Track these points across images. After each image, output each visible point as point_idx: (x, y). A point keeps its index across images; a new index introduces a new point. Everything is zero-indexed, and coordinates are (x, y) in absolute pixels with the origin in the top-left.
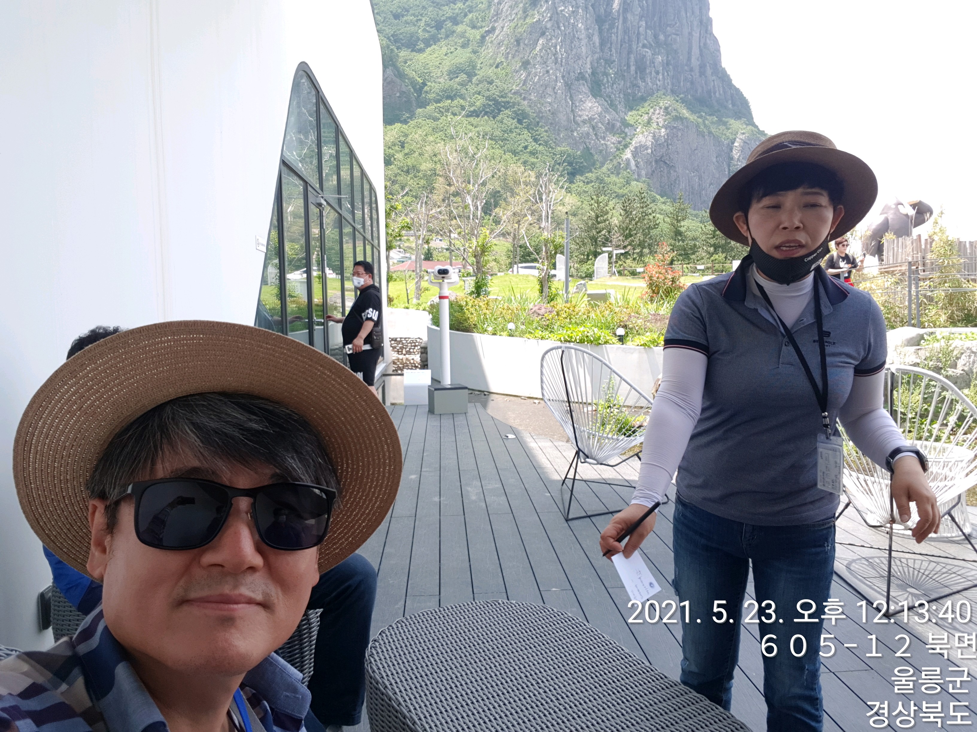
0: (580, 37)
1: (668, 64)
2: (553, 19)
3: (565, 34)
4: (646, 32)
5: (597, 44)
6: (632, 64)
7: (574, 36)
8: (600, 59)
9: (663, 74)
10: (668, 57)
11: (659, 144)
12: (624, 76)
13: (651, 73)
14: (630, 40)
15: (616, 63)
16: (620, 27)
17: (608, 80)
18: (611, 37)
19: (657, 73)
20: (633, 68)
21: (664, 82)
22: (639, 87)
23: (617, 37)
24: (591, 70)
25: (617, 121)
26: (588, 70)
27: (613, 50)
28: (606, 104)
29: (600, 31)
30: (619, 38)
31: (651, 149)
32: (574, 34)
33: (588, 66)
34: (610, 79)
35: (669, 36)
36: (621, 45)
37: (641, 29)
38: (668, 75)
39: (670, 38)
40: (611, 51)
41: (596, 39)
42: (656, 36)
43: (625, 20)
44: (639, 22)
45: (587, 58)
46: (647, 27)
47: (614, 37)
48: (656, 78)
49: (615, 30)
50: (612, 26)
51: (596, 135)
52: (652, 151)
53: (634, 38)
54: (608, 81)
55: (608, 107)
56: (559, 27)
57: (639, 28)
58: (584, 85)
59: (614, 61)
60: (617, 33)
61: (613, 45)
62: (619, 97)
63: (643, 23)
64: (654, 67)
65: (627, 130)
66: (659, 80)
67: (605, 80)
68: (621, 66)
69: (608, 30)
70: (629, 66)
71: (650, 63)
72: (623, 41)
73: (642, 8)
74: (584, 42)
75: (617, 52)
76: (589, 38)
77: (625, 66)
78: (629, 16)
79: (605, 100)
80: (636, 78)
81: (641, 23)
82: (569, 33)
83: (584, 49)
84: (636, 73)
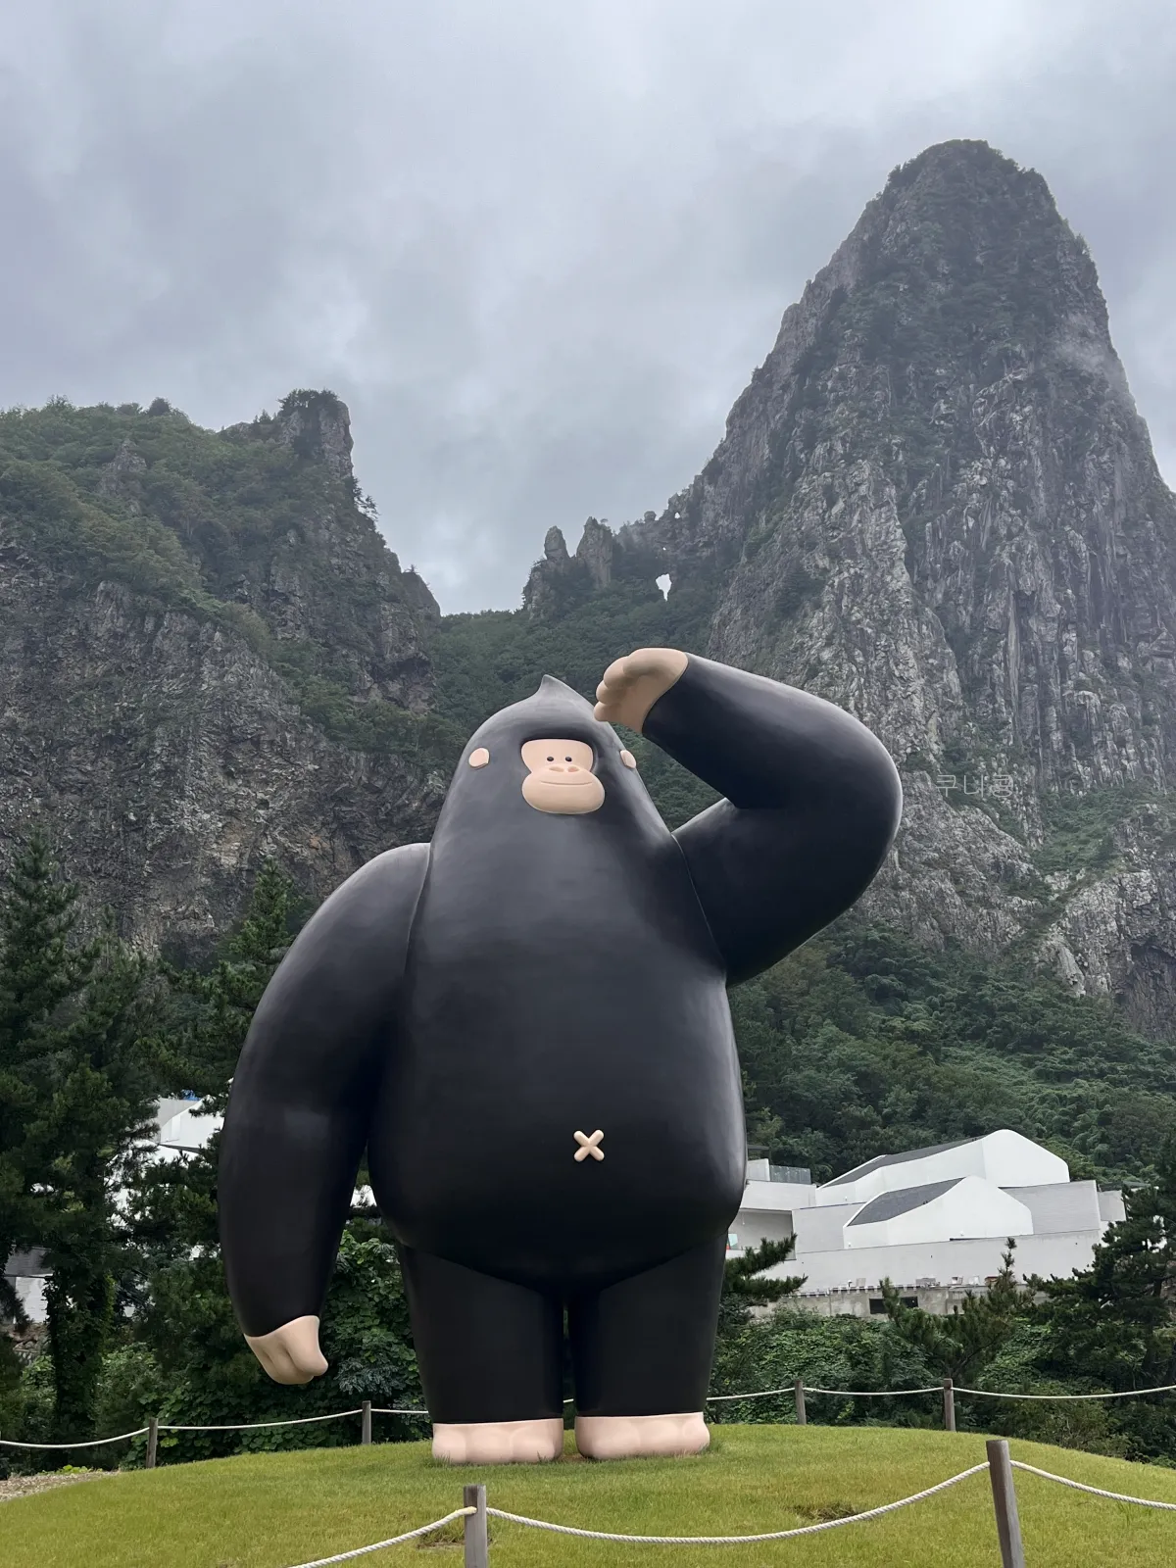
0: (906, 675)
1: (1148, 720)
2: (836, 641)
3: (869, 672)
4: (1081, 656)
5: (956, 689)
6: (1054, 725)
7: (891, 674)
8: (965, 719)
9: (1137, 746)
10: (1145, 706)
11: (1140, 909)
12: (1032, 754)
13: (1104, 743)
14: (1042, 677)
15: (1010, 727)
16: (1012, 648)
17: (989, 766)
18: (991, 670)
19: (1121, 743)
20: (1056, 737)
21: (1142, 762)
22: (1078, 778)
23: (1006, 669)
24: (943, 747)
25: (1023, 860)
26: (935, 747)
27: (1001, 700)
28: (986, 819)
29: (963, 661)
30: (1014, 672)
31: (1118, 919)
32: (889, 669)
33: (933, 736)
34: (995, 764)
35: (1145, 661)
36: (1021, 689)
37: (1067, 649)
38: (1152, 745)
39: (1149, 667)
40: (994, 701)
41: (952, 678)
42: (1109, 665)
43: (1024, 634)
44: (1059, 636)
45: (927, 719)
46: (1082, 644)
47: (998, 671)
48: (1120, 754)
49: (1000, 655)
50: (992, 648)
51: (962, 893)
52: (1120, 927)
53: (1053, 669)
54: (990, 770)
55: (993, 826)
56: (852, 659)
57: (1061, 647)
58: (924, 780)
59: (1006, 723)
60: (1005, 660)
61: (1000, 690)
62: (1027, 804)
63: (1073, 636)
64: (1111, 730)
65: (1049, 879)
66: (1128, 759)
67: (983, 765)
68: (1023, 732)
69: (983, 657)
70: (1046, 734)
71: (1098, 721)
72: (1024, 679)
73: (1066, 603)
74: (917, 684)
75: (1009, 703)
76: (932, 676)
77: (1035, 732)
78: (1033, 623)
79: (986, 812)
80: (1066, 759)
81: (1066, 636)
82: (879, 669)
83: (918, 703)
84: (1067, 747)
